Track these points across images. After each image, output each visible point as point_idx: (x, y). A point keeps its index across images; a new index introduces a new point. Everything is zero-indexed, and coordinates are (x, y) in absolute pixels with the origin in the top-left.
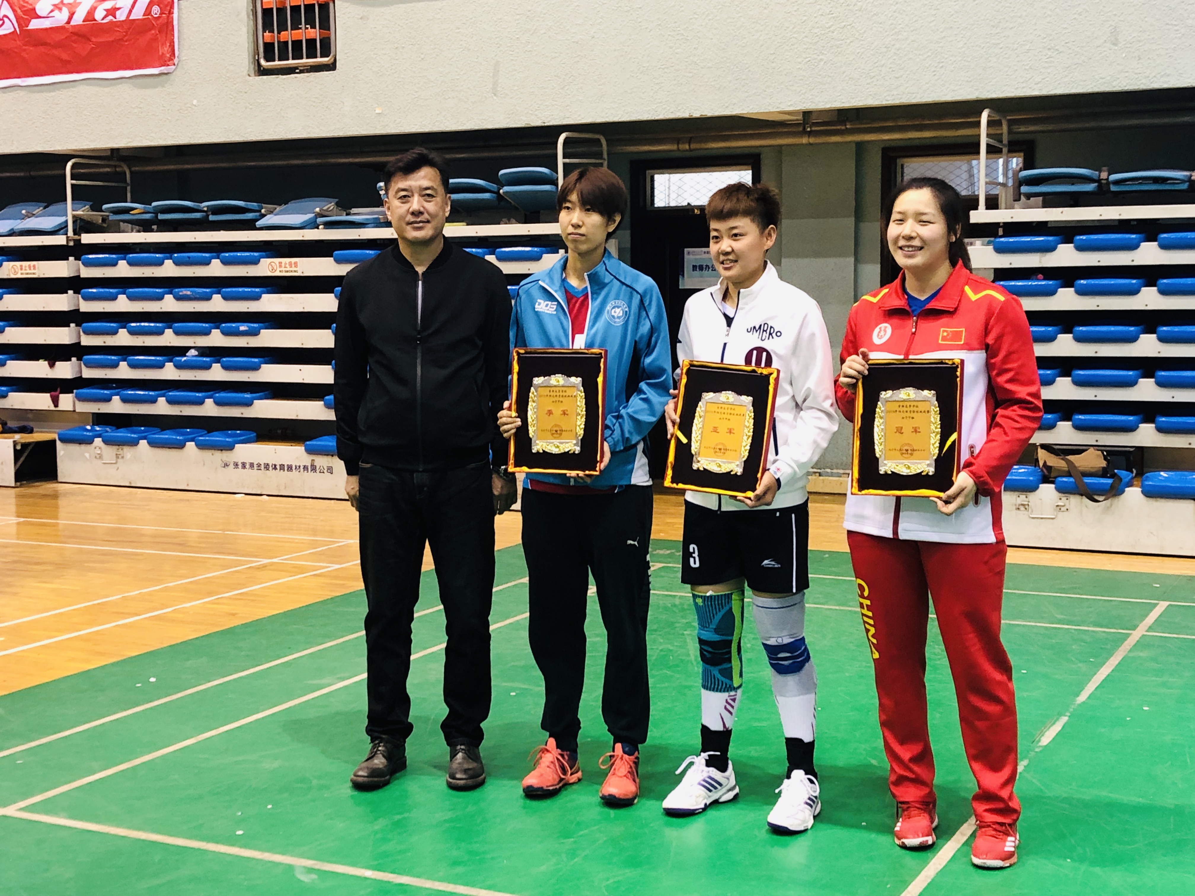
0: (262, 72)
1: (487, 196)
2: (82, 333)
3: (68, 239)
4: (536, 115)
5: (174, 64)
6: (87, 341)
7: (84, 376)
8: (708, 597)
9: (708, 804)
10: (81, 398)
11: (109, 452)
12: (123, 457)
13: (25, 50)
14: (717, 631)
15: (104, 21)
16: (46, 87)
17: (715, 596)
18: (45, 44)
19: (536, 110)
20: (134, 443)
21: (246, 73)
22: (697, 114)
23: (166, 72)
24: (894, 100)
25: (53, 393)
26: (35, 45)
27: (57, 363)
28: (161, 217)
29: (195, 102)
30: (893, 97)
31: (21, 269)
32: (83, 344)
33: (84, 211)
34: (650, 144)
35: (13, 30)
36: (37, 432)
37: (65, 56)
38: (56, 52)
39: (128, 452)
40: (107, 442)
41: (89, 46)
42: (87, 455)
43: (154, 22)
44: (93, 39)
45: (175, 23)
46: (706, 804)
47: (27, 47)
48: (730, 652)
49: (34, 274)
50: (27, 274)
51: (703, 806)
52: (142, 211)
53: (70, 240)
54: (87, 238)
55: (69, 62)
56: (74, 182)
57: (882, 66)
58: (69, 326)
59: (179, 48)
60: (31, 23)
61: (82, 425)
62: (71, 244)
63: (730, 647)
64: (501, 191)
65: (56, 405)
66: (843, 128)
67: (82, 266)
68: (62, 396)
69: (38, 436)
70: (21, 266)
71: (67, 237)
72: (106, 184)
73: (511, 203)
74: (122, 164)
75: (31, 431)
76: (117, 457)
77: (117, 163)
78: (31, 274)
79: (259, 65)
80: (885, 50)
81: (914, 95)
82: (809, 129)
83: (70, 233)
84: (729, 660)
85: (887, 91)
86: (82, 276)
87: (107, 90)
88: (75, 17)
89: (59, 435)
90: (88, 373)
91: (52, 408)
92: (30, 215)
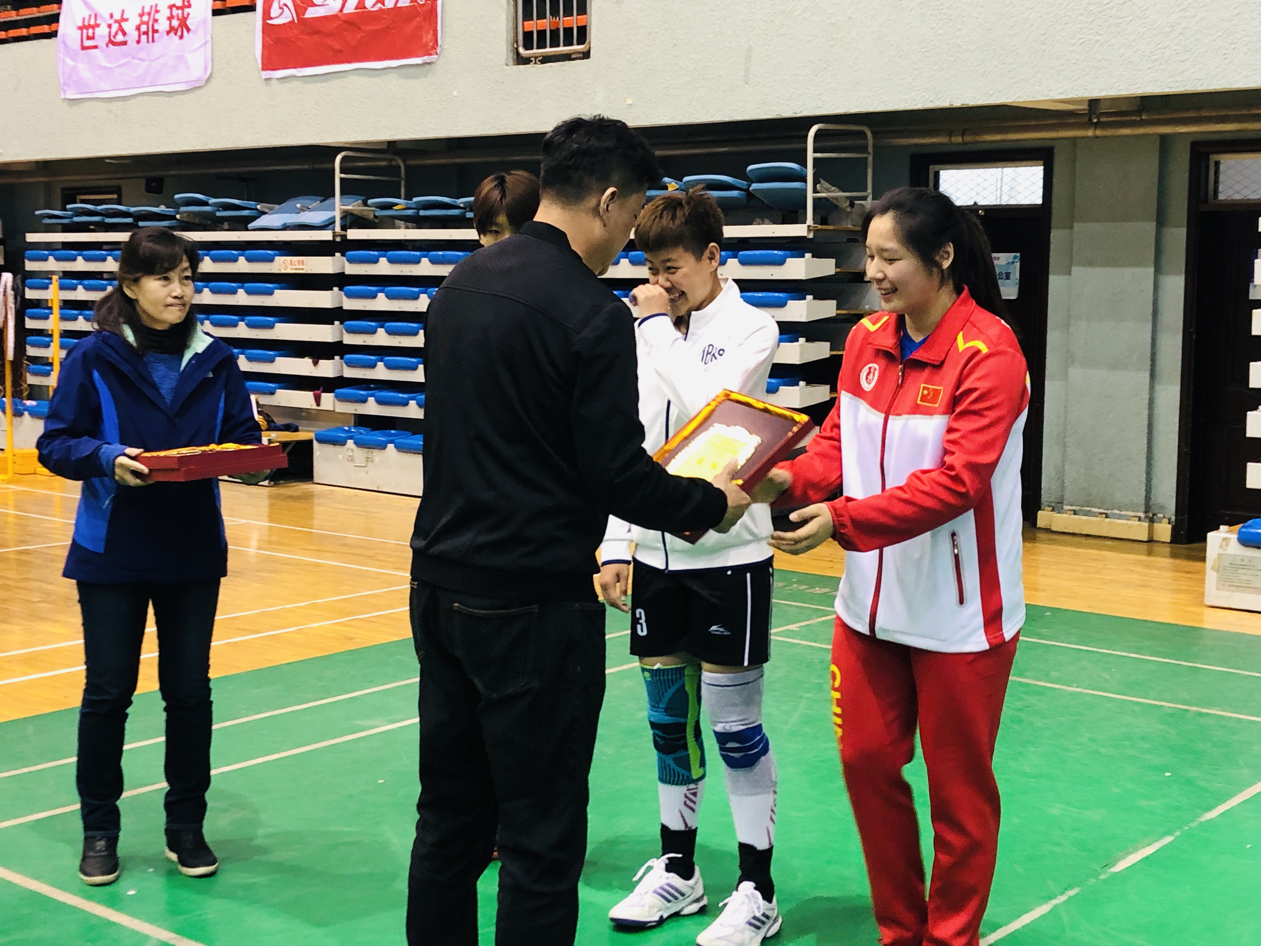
0: (521, 60)
1: (734, 193)
2: (344, 332)
3: (335, 235)
4: (788, 105)
5: (437, 54)
6: (350, 339)
7: (345, 376)
8: (656, 670)
9: (665, 916)
10: (341, 398)
11: (360, 454)
12: (372, 461)
13: (300, 39)
14: (667, 711)
15: (375, 9)
16: (320, 77)
17: (664, 670)
18: (318, 32)
19: (788, 99)
20: (382, 446)
21: (503, 61)
22: (957, 104)
23: (429, 61)
24: (1178, 87)
25: (317, 392)
26: (310, 34)
27: (321, 361)
28: (422, 213)
29: (455, 93)
30: (1177, 84)
31: (291, 264)
32: (345, 342)
33: (354, 205)
34: (920, 137)
35: (290, 19)
36: (303, 431)
37: (337, 46)
38: (329, 42)
39: (377, 455)
40: (358, 444)
41: (359, 36)
42: (340, 456)
43: (419, 9)
44: (362, 27)
45: (439, 10)
46: (661, 917)
47: (302, 37)
48: (685, 738)
49: (302, 269)
50: (296, 269)
51: (657, 918)
52: (404, 207)
53: (337, 236)
54: (354, 234)
55: (340, 51)
56: (343, 176)
57: (1165, 48)
58: (333, 324)
59: (442, 36)
60: (308, 12)
61: (340, 425)
62: (338, 239)
63: (684, 731)
64: (751, 189)
65: (318, 405)
66: (1138, 119)
67: (347, 263)
68: (324, 395)
69: (302, 435)
70: (291, 261)
71: (334, 233)
72: (377, 178)
73: (763, 201)
74: (396, 157)
75: (296, 430)
76: (367, 461)
77: (391, 157)
78: (299, 269)
79: (518, 54)
80: (1168, 29)
81: (1201, 82)
82: (1095, 120)
83: (338, 229)
84: (686, 748)
85: (1171, 76)
86: (347, 273)
87: (374, 80)
88: (347, 4)
89: (316, 435)
90: (350, 373)
91: (315, 407)
92: (305, 209)
